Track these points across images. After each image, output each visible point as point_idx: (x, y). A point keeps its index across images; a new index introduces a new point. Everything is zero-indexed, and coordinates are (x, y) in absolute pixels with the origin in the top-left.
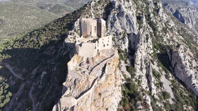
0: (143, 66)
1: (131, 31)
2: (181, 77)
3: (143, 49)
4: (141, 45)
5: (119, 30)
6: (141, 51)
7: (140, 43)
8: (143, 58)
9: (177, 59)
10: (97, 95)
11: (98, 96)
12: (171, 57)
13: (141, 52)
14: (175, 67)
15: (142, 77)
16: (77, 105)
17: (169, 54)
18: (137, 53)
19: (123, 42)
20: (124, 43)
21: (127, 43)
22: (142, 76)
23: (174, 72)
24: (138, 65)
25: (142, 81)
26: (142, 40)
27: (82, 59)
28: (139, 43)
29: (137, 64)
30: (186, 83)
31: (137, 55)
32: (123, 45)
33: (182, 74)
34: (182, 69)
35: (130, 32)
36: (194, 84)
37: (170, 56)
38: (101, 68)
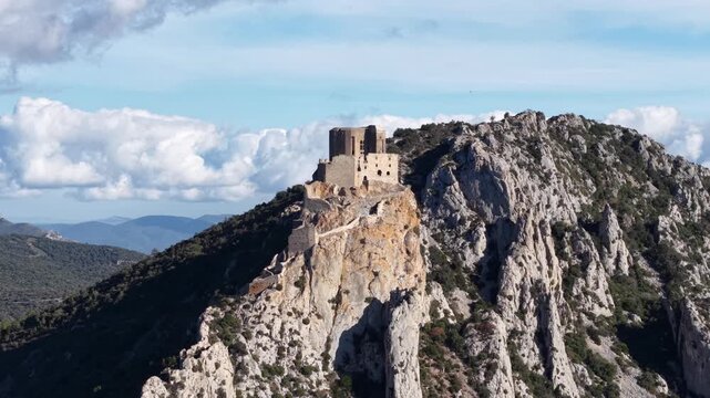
0: (528, 304)
1: (499, 214)
2: (700, 382)
3: (530, 258)
4: (524, 244)
5: (458, 211)
6: (520, 259)
7: (521, 240)
10: (357, 242)
11: (358, 244)
13: (520, 264)
15: (524, 337)
16: (319, 243)
18: (506, 265)
19: (468, 244)
20: (473, 246)
21: (482, 244)
22: (523, 333)
24: (510, 298)
25: (520, 345)
26: (525, 232)
27: (332, 190)
28: (517, 241)
29: (505, 296)
31: (508, 270)
32: (468, 252)
33: (700, 369)
34: (696, 347)
35: (497, 217)
37: (674, 326)
38: (369, 207)
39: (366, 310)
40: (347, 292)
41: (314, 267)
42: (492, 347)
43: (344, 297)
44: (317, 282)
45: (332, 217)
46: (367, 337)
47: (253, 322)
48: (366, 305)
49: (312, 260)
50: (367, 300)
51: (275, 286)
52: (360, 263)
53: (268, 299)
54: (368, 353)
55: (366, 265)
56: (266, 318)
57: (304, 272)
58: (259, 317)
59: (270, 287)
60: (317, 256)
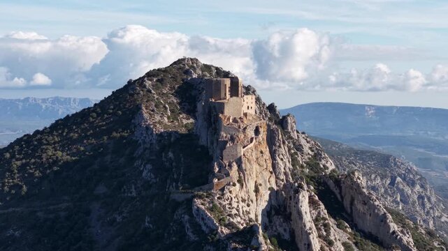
2: (368, 225)
4: (279, 147)
6: (281, 157)
7: (278, 144)
8: (288, 170)
9: (352, 188)
10: (259, 153)
11: (260, 155)
12: (340, 193)
13: (282, 159)
14: (351, 208)
16: (244, 155)
17: (334, 190)
23: (352, 221)
26: (279, 139)
28: (275, 145)
29: (280, 180)
30: (380, 237)
31: (278, 164)
33: (368, 217)
34: (365, 204)
36: (394, 232)
37: (337, 192)
39: (270, 195)
40: (260, 185)
41: (245, 170)
42: (322, 213)
43: (260, 188)
44: (248, 179)
45: (242, 137)
46: (273, 212)
47: (229, 208)
48: (269, 192)
49: (243, 166)
50: (269, 189)
51: (231, 183)
52: (263, 166)
53: (230, 192)
54: (277, 223)
55: (265, 167)
56: (235, 205)
57: (239, 174)
58: (230, 204)
59: (229, 184)
60: (245, 163)
